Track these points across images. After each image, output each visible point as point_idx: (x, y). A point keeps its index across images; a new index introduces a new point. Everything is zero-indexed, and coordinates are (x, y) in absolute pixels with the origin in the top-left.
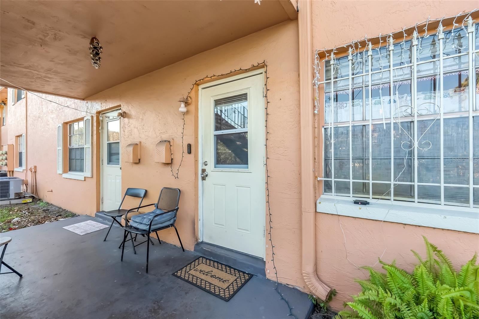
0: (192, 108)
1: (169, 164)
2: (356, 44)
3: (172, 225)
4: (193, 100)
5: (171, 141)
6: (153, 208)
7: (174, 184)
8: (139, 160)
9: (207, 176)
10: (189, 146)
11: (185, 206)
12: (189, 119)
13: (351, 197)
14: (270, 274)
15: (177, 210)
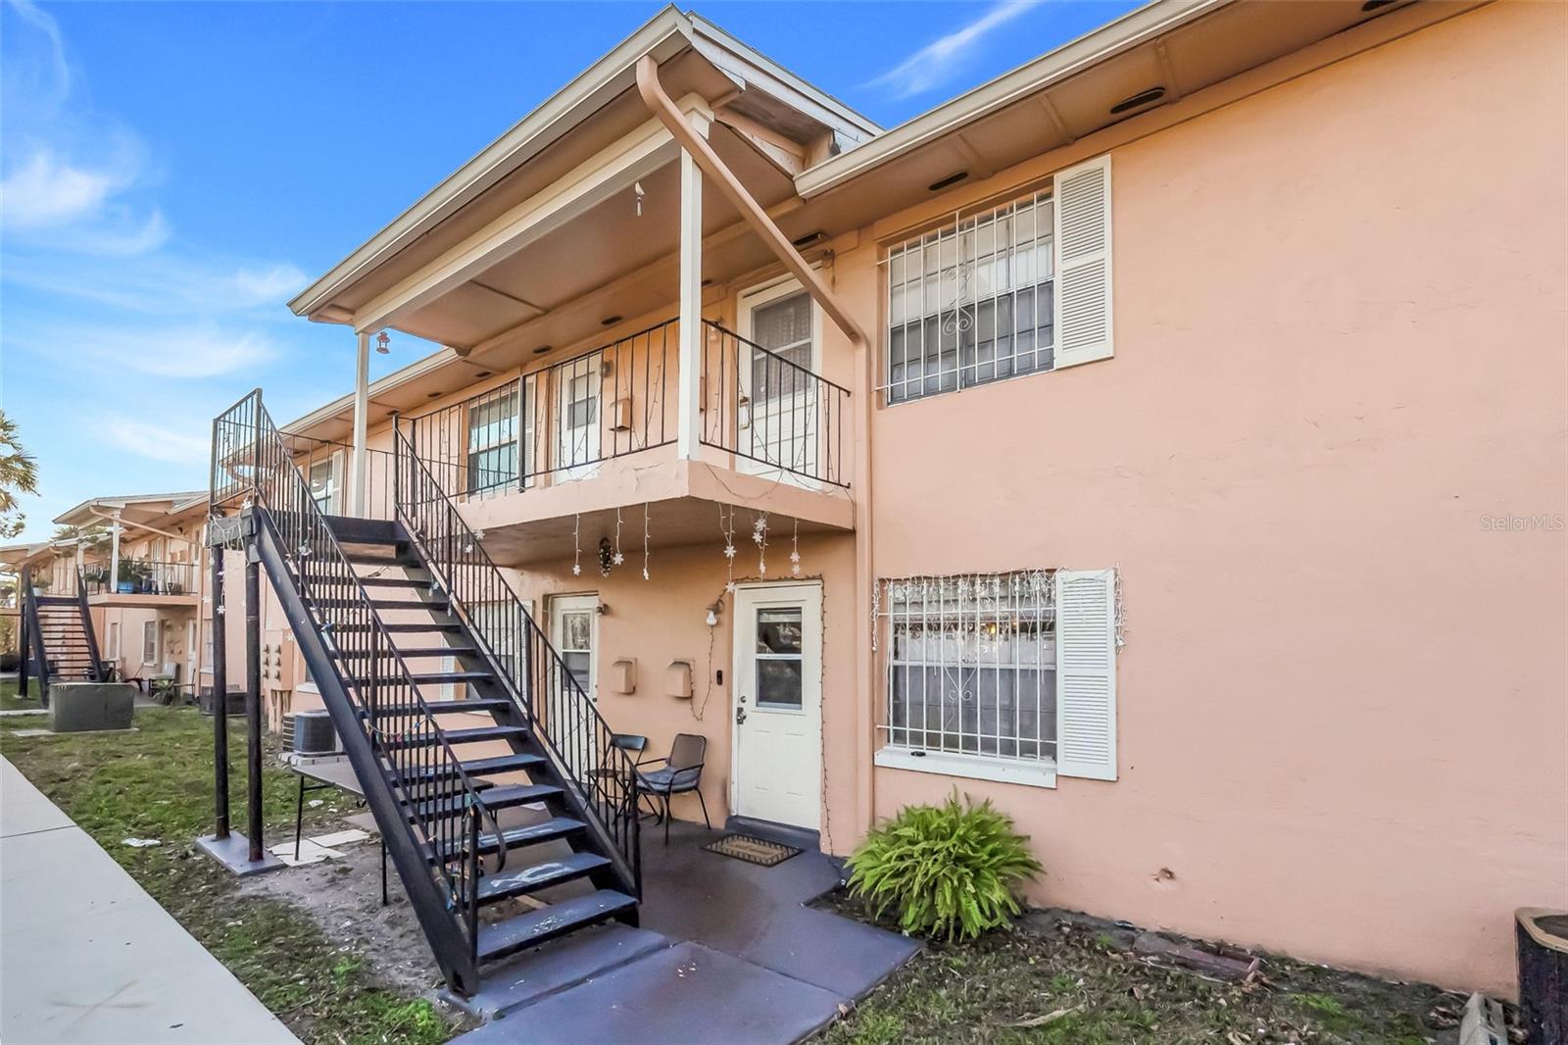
0: (724, 617)
1: (688, 698)
2: (913, 578)
3: (696, 788)
4: (727, 605)
5: (691, 663)
6: (663, 765)
7: (695, 729)
8: (634, 688)
9: (745, 717)
10: (720, 675)
11: (713, 762)
12: (720, 632)
13: (909, 748)
14: (825, 849)
15: (702, 766)
